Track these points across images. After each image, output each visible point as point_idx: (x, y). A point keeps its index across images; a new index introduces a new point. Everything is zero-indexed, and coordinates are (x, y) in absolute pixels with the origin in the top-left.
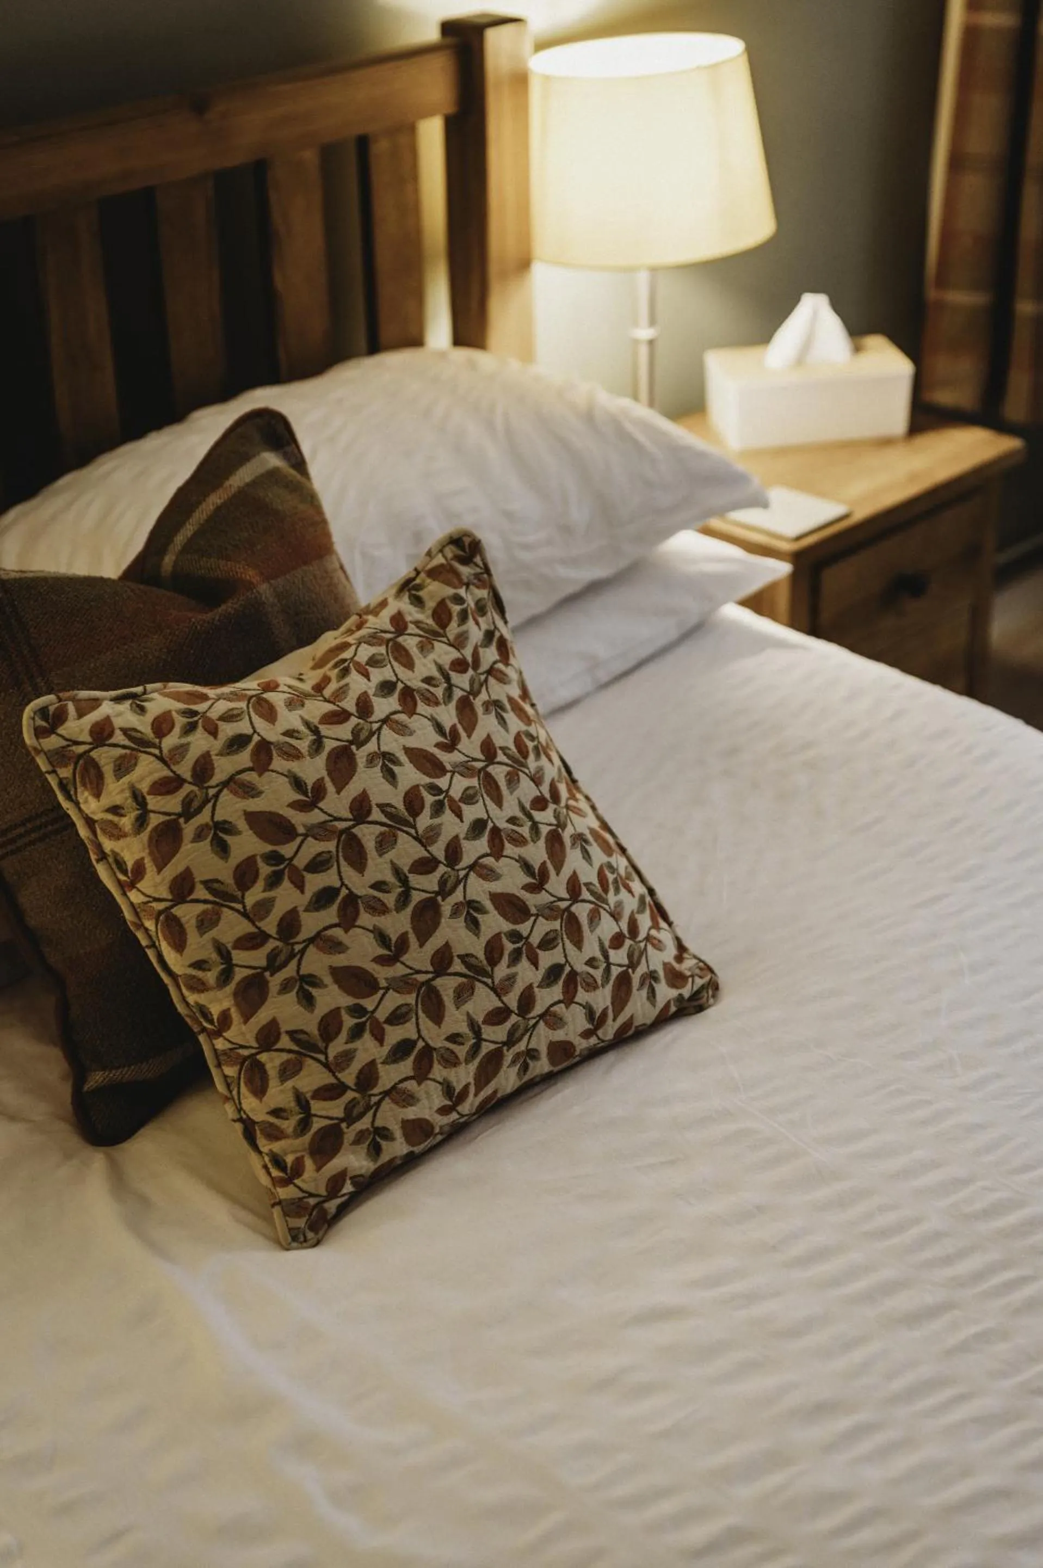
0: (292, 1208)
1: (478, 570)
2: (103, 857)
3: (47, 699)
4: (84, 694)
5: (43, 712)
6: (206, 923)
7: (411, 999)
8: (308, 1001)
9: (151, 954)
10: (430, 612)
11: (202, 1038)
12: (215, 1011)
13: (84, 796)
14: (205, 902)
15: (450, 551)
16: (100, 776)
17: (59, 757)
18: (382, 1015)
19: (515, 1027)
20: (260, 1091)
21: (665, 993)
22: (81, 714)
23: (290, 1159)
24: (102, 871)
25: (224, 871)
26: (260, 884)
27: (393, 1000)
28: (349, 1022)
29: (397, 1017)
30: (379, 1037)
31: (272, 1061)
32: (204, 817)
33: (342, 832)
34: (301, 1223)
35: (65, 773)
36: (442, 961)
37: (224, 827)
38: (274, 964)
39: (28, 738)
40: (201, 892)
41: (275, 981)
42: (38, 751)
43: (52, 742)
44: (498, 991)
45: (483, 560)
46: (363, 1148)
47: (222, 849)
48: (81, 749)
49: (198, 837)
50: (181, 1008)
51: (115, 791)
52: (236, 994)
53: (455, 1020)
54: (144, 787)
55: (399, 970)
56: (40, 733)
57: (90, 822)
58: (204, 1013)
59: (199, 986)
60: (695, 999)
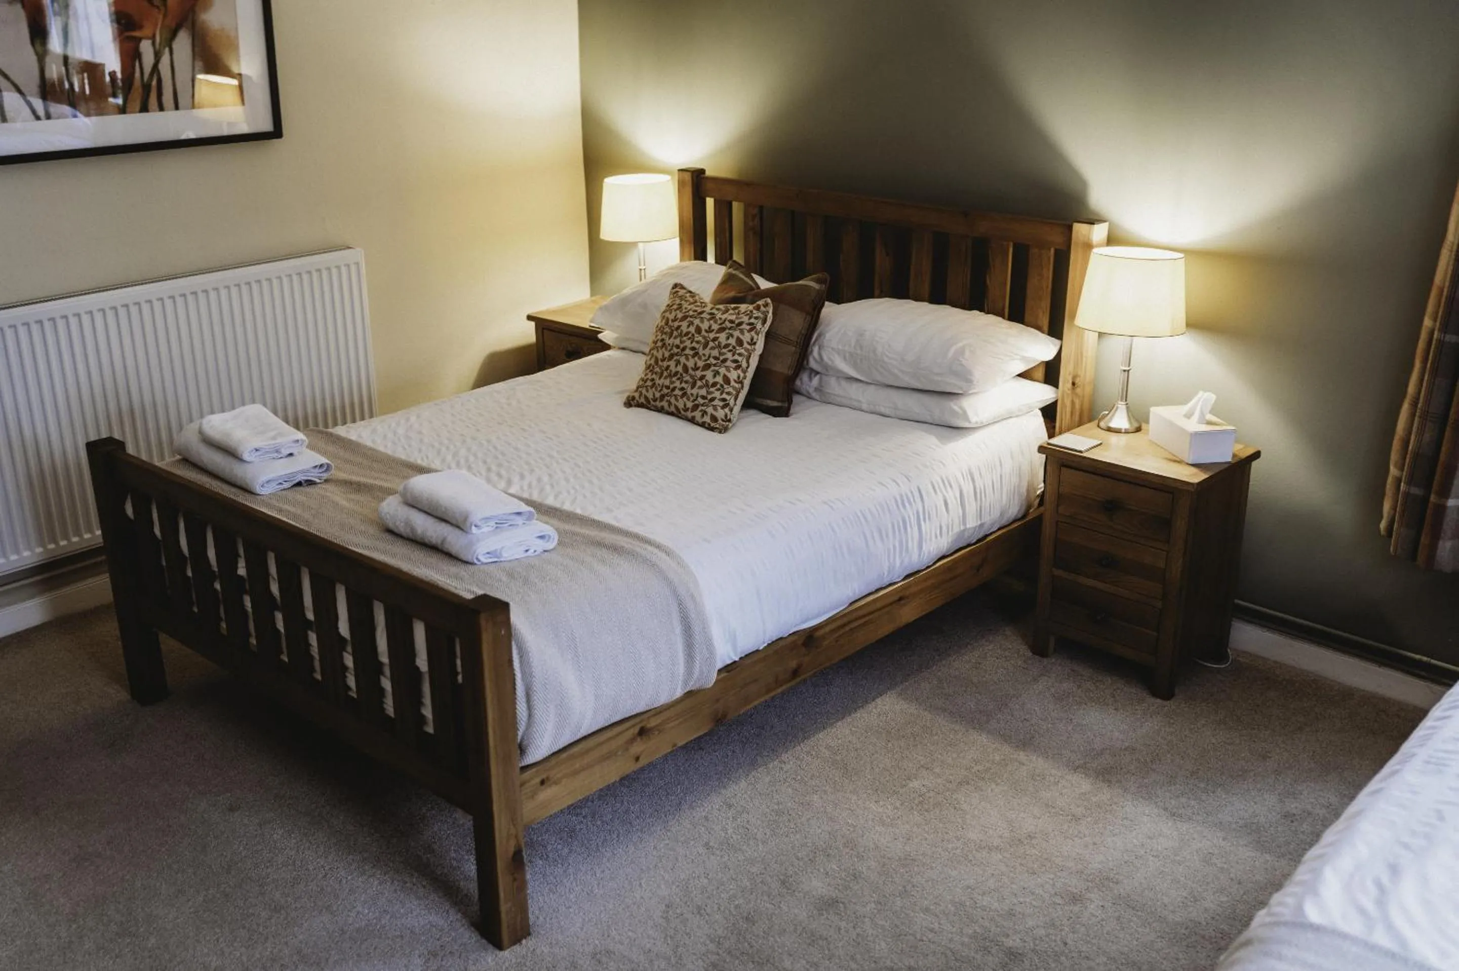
60: (714, 429)
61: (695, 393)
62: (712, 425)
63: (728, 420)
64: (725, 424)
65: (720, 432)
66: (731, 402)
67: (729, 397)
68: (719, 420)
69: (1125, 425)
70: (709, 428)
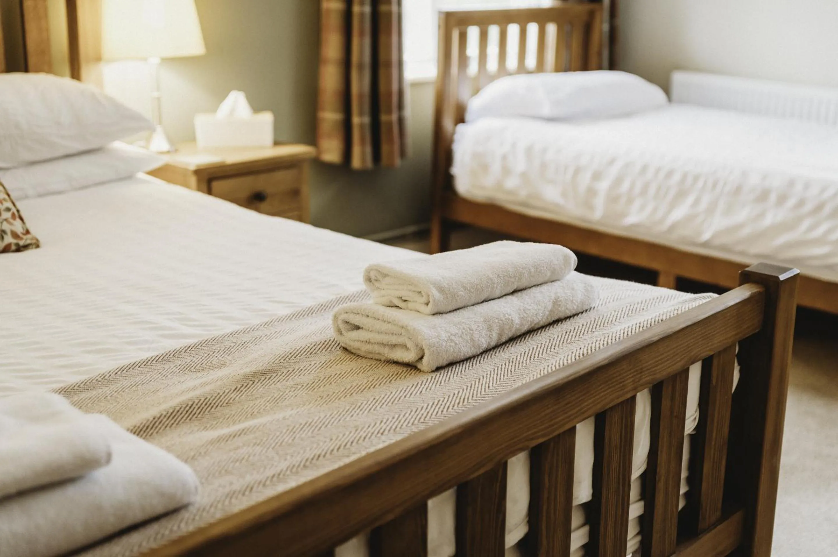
21: (9, 240)
60: (26, 247)
62: (22, 243)
63: (28, 232)
64: (29, 236)
65: (38, 246)
66: (14, 210)
67: (9, 205)
68: (21, 235)
69: (165, 146)
70: (19, 249)
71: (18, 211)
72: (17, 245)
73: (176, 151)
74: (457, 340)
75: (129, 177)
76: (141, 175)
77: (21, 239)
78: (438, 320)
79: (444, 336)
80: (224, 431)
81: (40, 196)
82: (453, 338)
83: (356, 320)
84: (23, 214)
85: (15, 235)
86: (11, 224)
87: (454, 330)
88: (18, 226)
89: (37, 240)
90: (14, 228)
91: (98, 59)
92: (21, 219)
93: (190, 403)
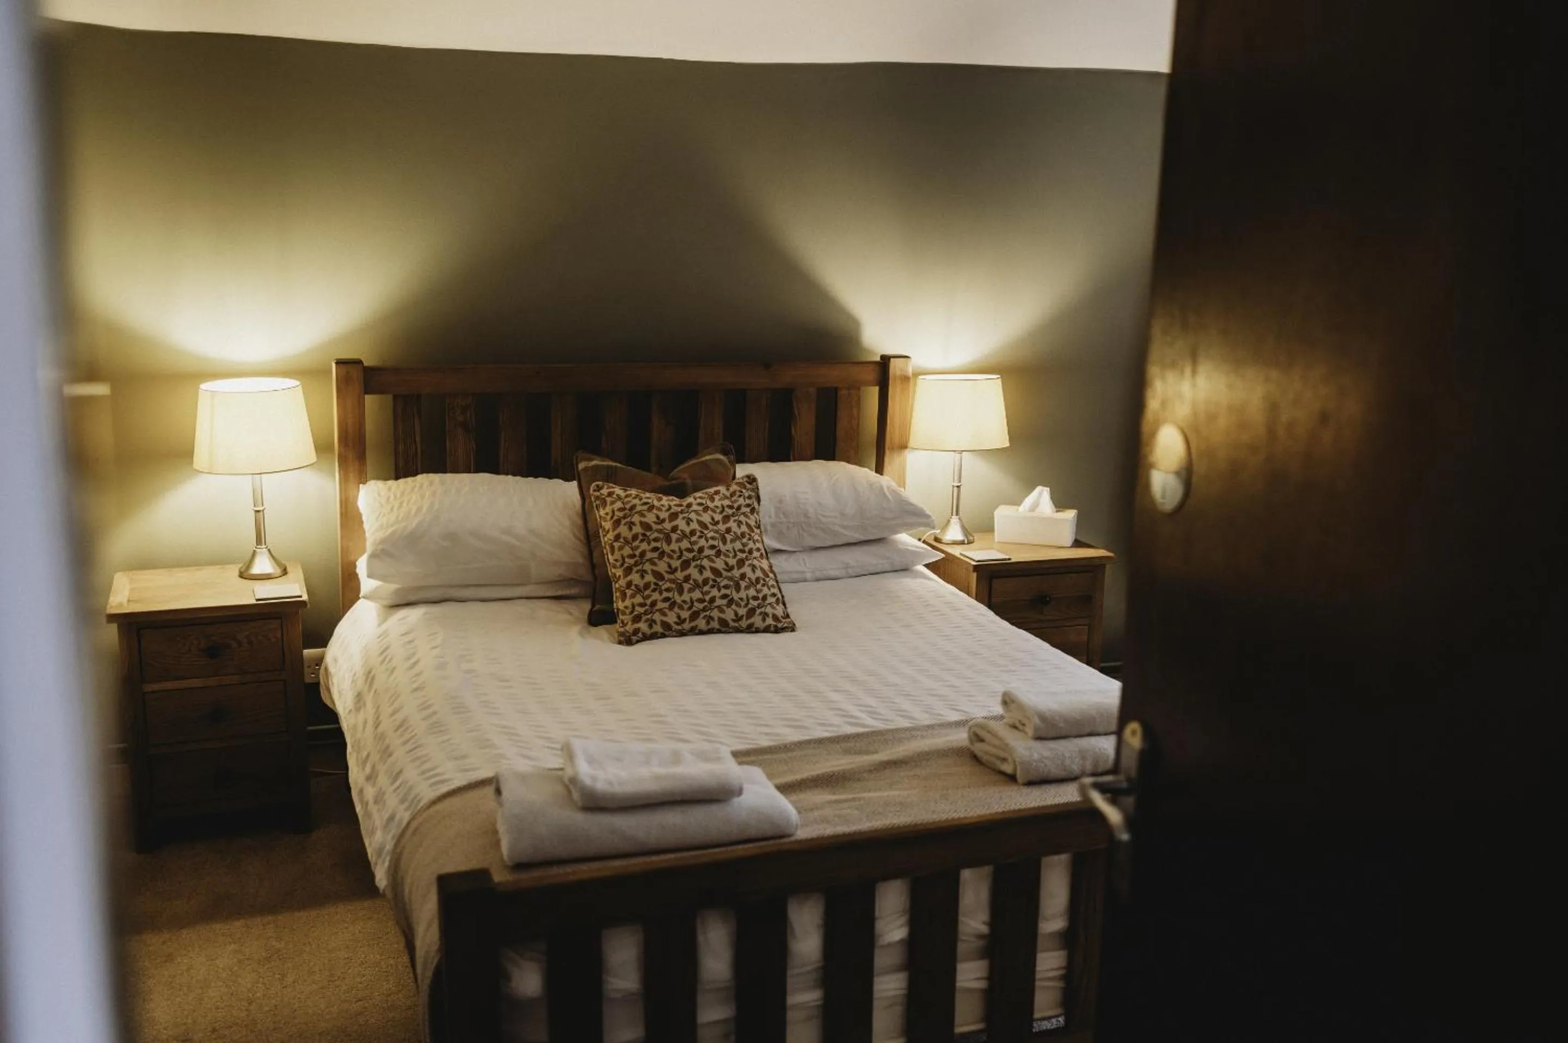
0: (621, 634)
1: (754, 488)
2: (601, 527)
3: (600, 483)
4: (611, 485)
5: (598, 486)
6: (621, 548)
7: (674, 586)
8: (642, 577)
9: (606, 557)
10: (729, 493)
11: (613, 583)
12: (618, 574)
13: (601, 509)
14: (622, 543)
15: (745, 479)
16: (606, 505)
17: (597, 498)
18: (663, 588)
19: (706, 606)
20: (623, 601)
21: (769, 621)
22: (607, 488)
23: (626, 621)
24: (600, 531)
25: (629, 536)
26: (638, 541)
27: (668, 585)
28: (653, 586)
29: (668, 590)
30: (661, 593)
31: (629, 592)
32: (628, 519)
33: (667, 533)
34: (622, 639)
35: (598, 502)
36: (687, 579)
37: (633, 523)
38: (636, 564)
39: (591, 492)
40: (622, 540)
41: (635, 569)
42: (592, 495)
43: (597, 494)
44: (703, 594)
45: (757, 484)
46: (647, 624)
47: (631, 529)
48: (603, 496)
49: (625, 524)
50: (610, 574)
51: (608, 509)
52: (624, 570)
53: (686, 597)
54: (616, 509)
55: (672, 577)
56: (594, 491)
57: (600, 517)
58: (615, 574)
59: (615, 567)
60: (783, 630)
61: (688, 599)
62: (780, 625)
63: (788, 616)
64: (788, 620)
65: (793, 630)
66: (780, 596)
67: (776, 591)
68: (781, 618)
69: (959, 537)
70: (777, 631)
71: (783, 597)
72: (776, 626)
73: (969, 543)
74: (1047, 762)
75: (905, 570)
76: (921, 568)
77: (781, 622)
78: (1038, 745)
79: (1036, 756)
80: (843, 797)
81: (818, 580)
82: (1044, 760)
83: (982, 734)
84: (786, 599)
85: (775, 618)
86: (774, 608)
87: (1047, 753)
88: (779, 610)
89: (794, 625)
90: (775, 612)
91: (904, 446)
92: (784, 604)
93: (832, 774)
